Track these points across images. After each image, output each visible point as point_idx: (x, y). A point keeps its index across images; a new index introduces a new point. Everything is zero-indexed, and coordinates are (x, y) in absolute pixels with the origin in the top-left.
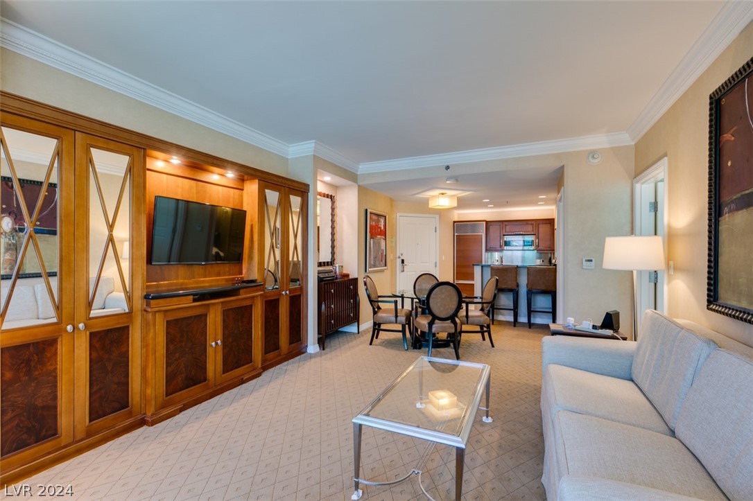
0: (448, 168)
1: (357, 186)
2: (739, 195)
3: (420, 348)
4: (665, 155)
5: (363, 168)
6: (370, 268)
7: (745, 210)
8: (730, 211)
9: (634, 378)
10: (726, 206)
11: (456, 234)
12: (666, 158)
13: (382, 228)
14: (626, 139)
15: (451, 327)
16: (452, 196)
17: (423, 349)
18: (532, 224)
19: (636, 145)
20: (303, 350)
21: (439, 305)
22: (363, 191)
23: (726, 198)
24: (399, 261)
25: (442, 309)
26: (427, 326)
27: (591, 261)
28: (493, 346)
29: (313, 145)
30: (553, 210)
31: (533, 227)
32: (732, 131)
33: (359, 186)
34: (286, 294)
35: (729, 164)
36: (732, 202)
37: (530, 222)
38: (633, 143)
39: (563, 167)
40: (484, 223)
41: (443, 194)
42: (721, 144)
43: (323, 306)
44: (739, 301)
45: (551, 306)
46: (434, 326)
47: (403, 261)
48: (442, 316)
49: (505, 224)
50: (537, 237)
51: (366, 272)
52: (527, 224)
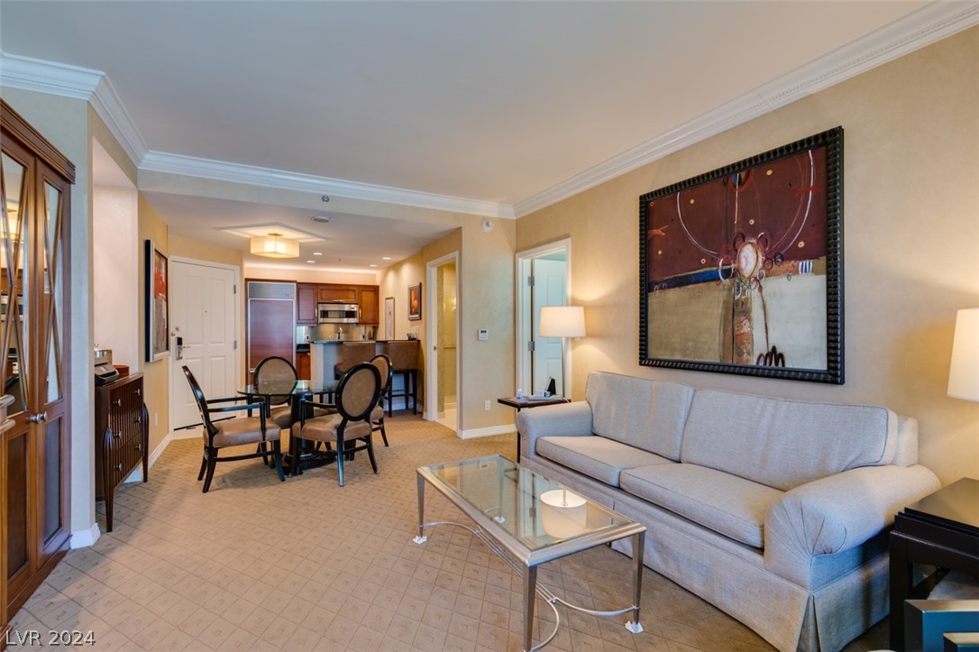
0: (325, 199)
1: (137, 192)
2: (672, 277)
3: (301, 473)
4: (567, 236)
5: (152, 160)
6: (154, 353)
7: (677, 289)
8: (661, 288)
9: (597, 431)
10: (657, 283)
11: (249, 299)
12: (570, 239)
14: (511, 214)
15: (366, 427)
16: (292, 241)
17: (305, 472)
18: (354, 291)
19: (517, 220)
20: (64, 548)
21: (353, 398)
22: (146, 204)
23: (655, 277)
25: (356, 403)
26: (335, 432)
27: (485, 332)
28: (387, 445)
29: (96, 81)
30: (374, 275)
31: (355, 295)
32: (662, 228)
34: (42, 418)
35: (660, 252)
36: (664, 281)
37: (351, 288)
38: (515, 218)
39: (460, 229)
40: (294, 284)
41: (275, 235)
42: (649, 237)
43: (109, 436)
44: (672, 355)
45: (403, 388)
46: (345, 431)
47: (180, 341)
48: (355, 413)
49: (322, 287)
50: (361, 308)
51: (147, 359)
52: (349, 290)
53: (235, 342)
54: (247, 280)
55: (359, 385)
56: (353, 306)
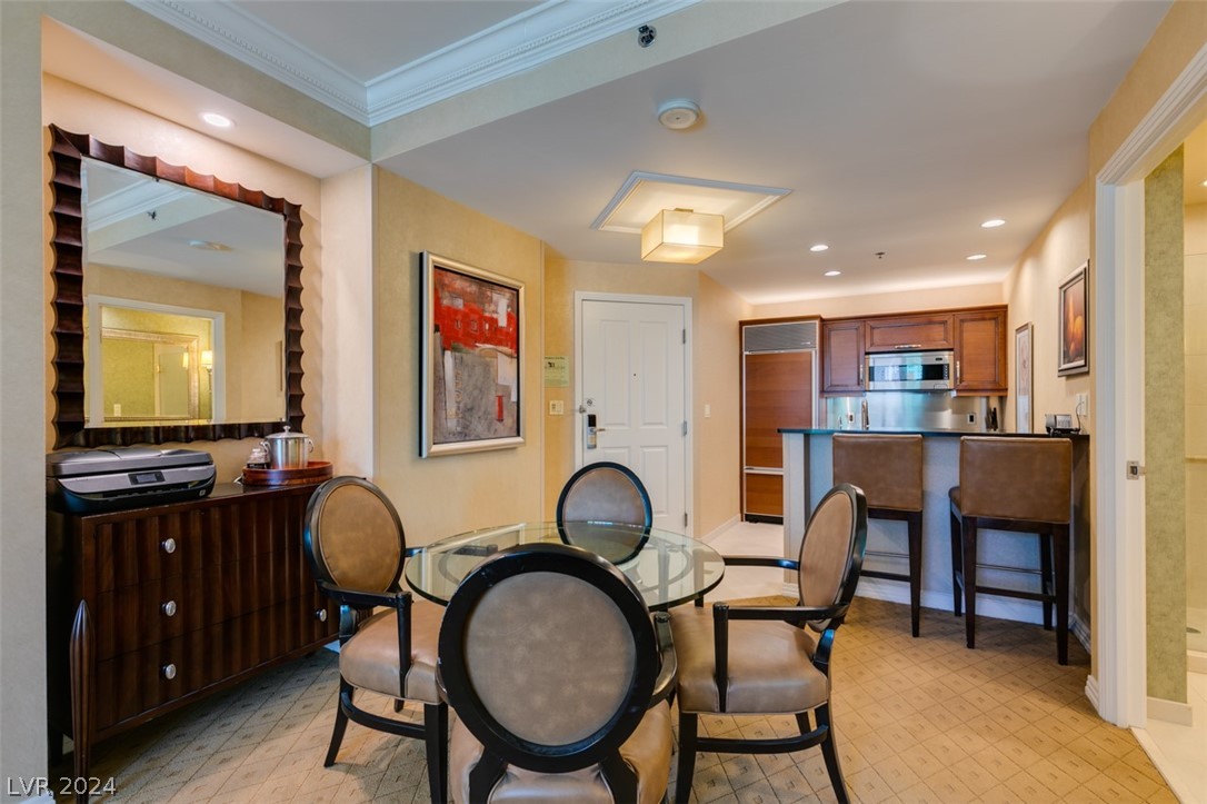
0: (647, 35)
1: (369, 167)
11: (745, 353)
13: (503, 322)
16: (707, 222)
18: (945, 323)
21: (520, 676)
24: (580, 421)
25: (539, 700)
31: (946, 331)
33: (379, 172)
37: (937, 318)
40: (817, 322)
41: (680, 212)
47: (592, 421)
48: (546, 729)
49: (872, 323)
50: (959, 357)
51: (420, 454)
52: (930, 322)
53: (685, 423)
54: (742, 323)
55: (539, 633)
56: (939, 354)
